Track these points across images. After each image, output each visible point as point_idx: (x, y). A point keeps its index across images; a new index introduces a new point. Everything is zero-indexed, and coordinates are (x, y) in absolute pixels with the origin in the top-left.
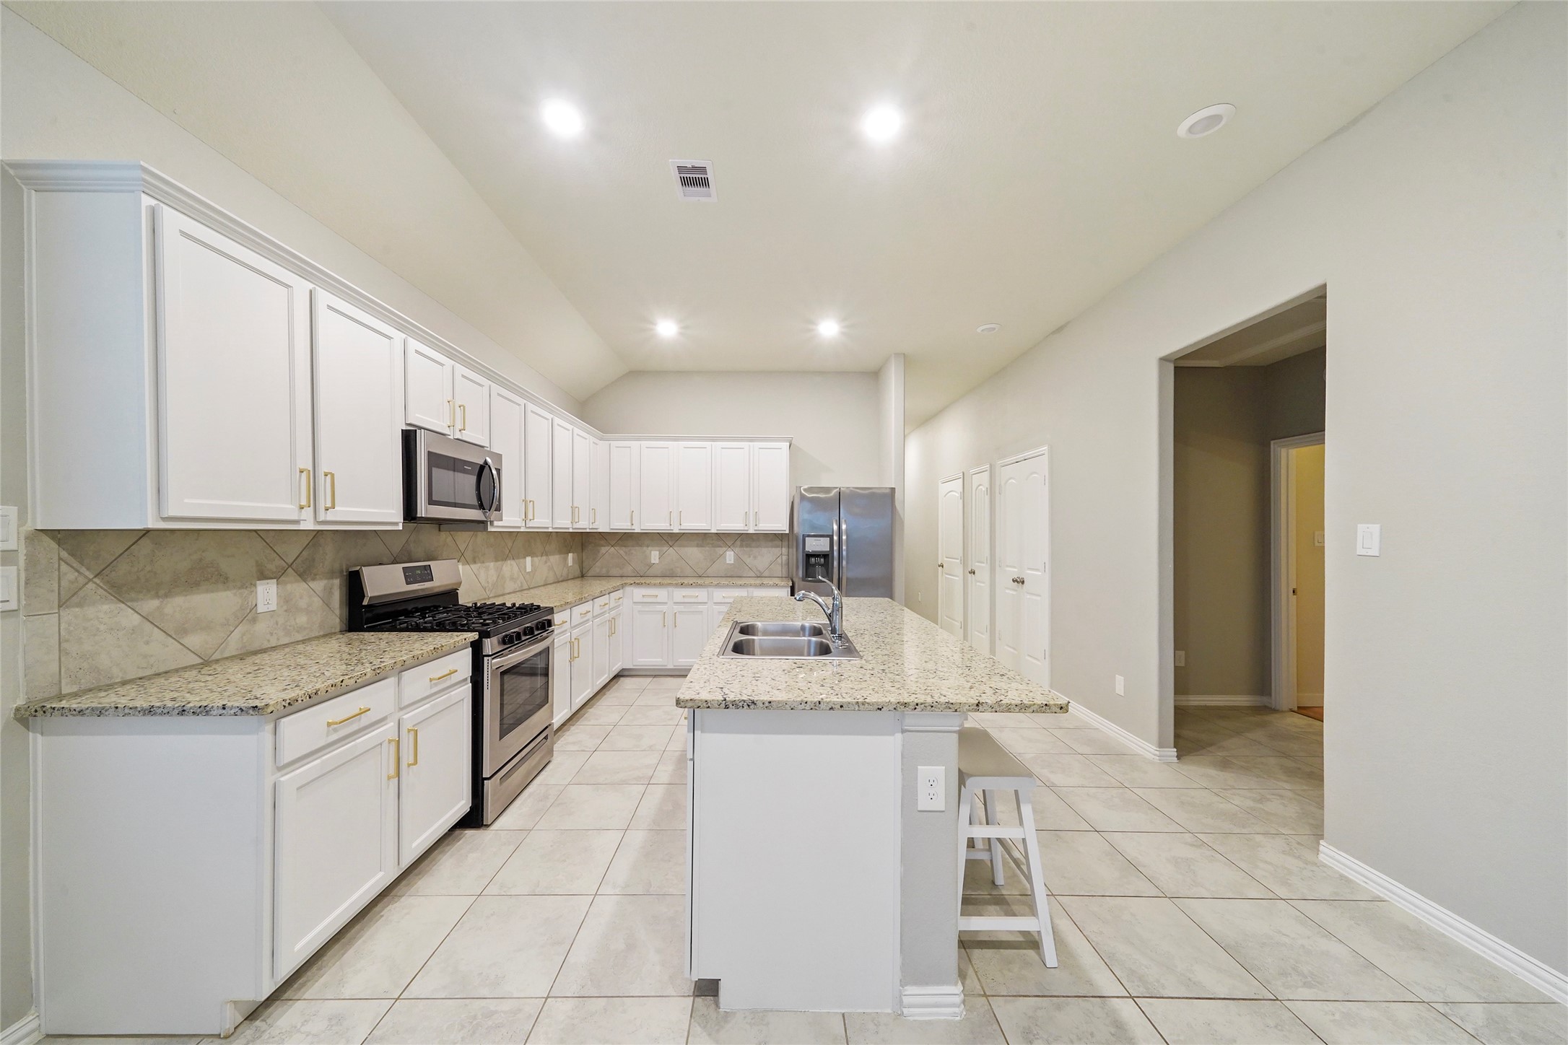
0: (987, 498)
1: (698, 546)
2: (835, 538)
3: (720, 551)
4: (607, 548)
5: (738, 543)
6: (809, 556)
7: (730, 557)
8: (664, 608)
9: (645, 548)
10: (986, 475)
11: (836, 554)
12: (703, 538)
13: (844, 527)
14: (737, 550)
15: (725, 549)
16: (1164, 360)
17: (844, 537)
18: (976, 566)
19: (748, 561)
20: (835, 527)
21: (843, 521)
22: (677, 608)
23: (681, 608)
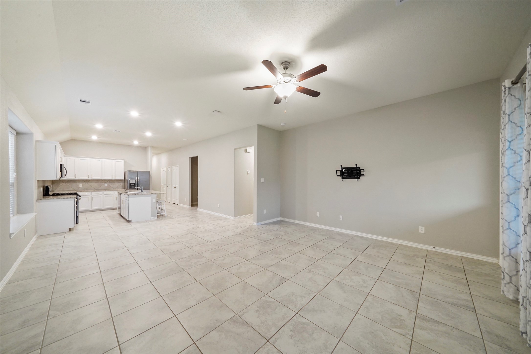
0: (170, 173)
1: (95, 182)
2: (137, 180)
3: (103, 184)
4: (62, 184)
5: (108, 182)
6: (130, 184)
7: (106, 185)
8: (89, 196)
9: (77, 183)
10: (170, 168)
11: (137, 183)
12: (97, 181)
13: (139, 178)
14: (108, 183)
15: (104, 183)
16: (190, 158)
17: (139, 180)
18: (168, 185)
19: (111, 185)
20: (137, 178)
21: (138, 177)
22: (92, 196)
23: (94, 196)
